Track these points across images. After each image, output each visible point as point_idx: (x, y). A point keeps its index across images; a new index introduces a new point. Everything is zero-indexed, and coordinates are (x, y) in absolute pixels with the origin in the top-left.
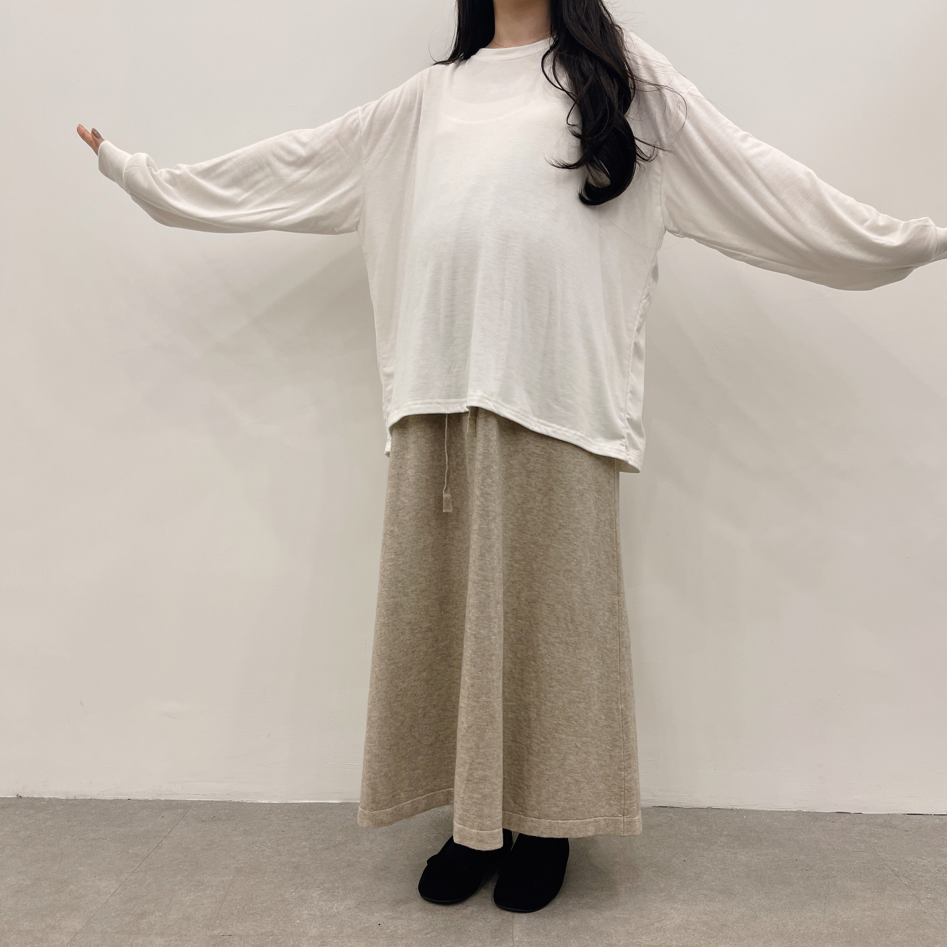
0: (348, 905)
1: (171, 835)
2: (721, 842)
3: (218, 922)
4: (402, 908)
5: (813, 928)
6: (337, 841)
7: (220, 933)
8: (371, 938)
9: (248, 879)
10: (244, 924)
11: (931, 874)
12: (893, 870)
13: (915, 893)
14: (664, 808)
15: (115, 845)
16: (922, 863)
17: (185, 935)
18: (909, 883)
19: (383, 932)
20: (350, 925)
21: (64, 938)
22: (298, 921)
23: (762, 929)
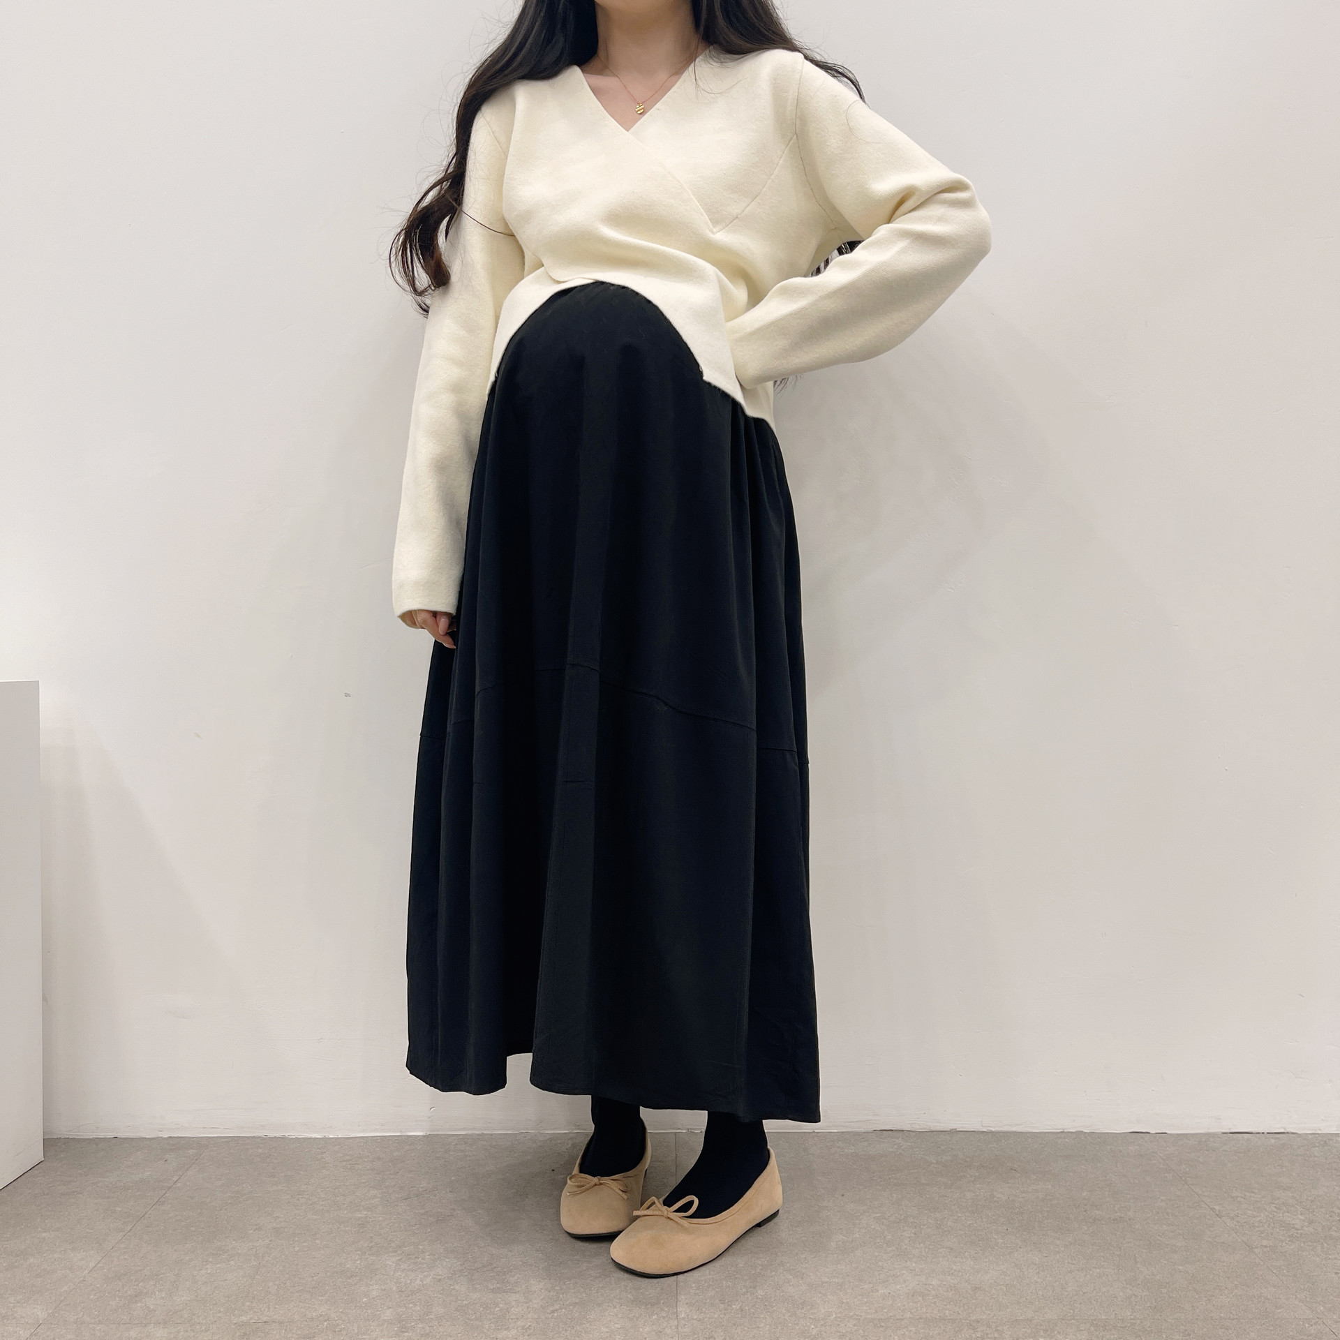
0: (440, 1275)
1: (179, 1185)
2: (971, 1176)
3: (247, 1304)
4: (516, 1277)
5: (1104, 1290)
6: (422, 1188)
7: (251, 1319)
8: (472, 1320)
9: (291, 1243)
10: (286, 1306)
11: (1267, 1213)
12: (1212, 1209)
13: (1243, 1238)
14: (890, 1132)
15: (96, 1201)
16: (1252, 1199)
17: (199, 1323)
18: (1236, 1225)
19: (489, 1311)
20: (441, 1303)
21: (21, 1332)
22: (365, 1299)
23: (1031, 1293)
